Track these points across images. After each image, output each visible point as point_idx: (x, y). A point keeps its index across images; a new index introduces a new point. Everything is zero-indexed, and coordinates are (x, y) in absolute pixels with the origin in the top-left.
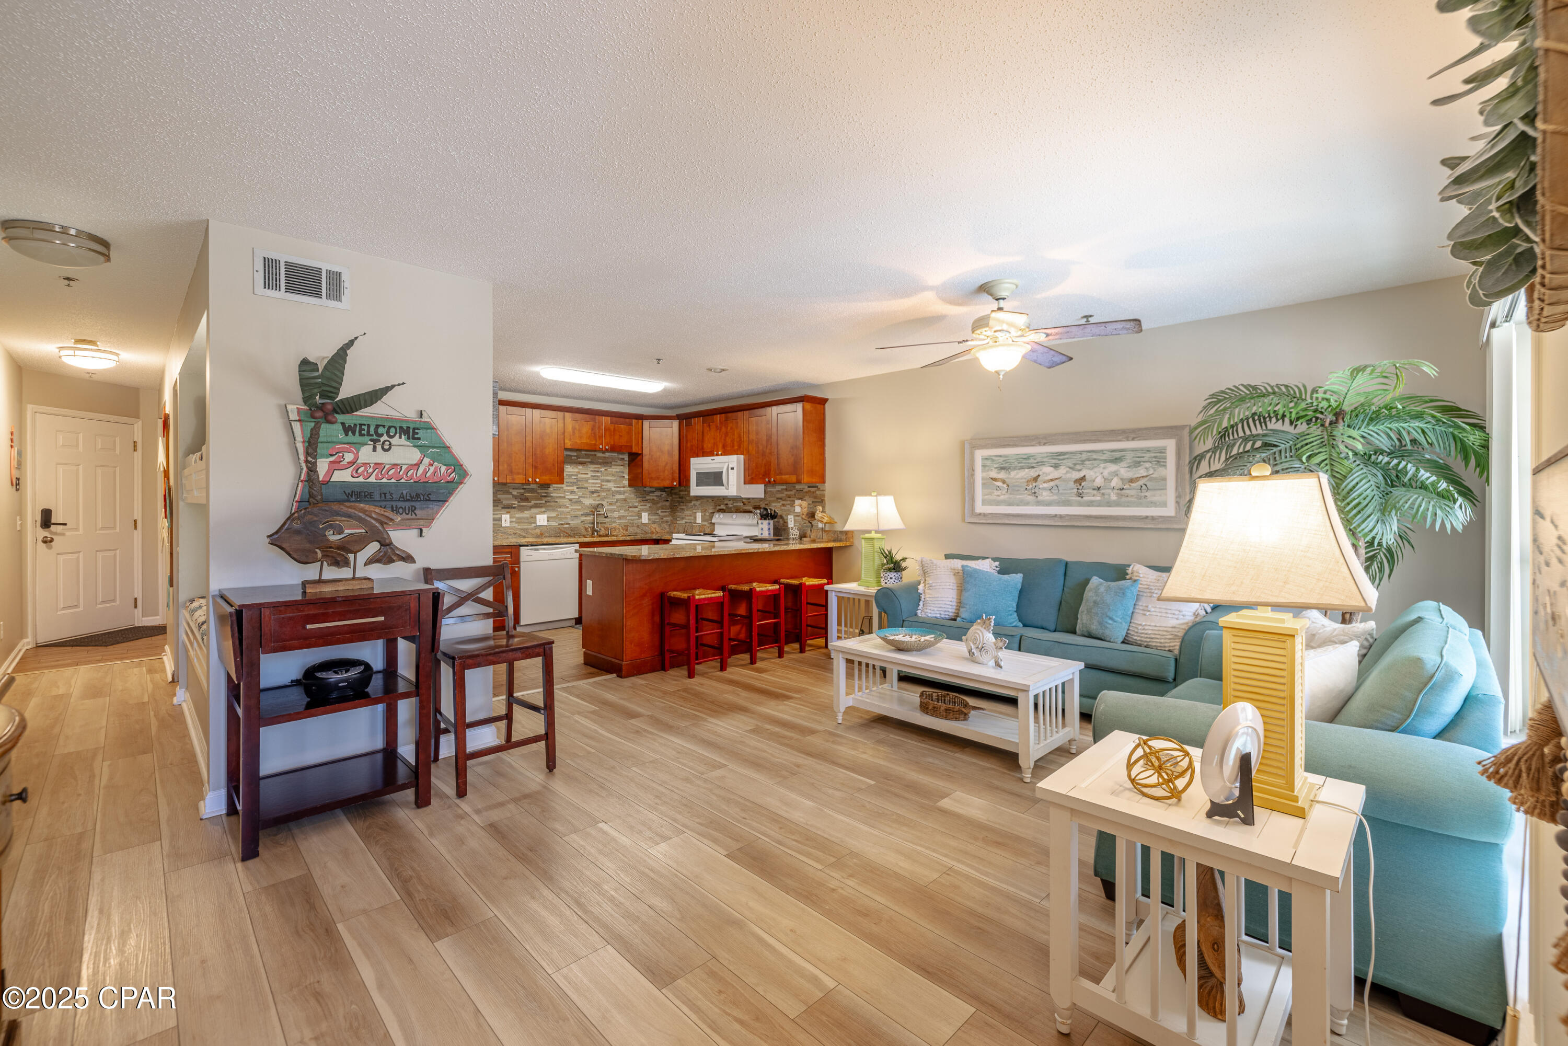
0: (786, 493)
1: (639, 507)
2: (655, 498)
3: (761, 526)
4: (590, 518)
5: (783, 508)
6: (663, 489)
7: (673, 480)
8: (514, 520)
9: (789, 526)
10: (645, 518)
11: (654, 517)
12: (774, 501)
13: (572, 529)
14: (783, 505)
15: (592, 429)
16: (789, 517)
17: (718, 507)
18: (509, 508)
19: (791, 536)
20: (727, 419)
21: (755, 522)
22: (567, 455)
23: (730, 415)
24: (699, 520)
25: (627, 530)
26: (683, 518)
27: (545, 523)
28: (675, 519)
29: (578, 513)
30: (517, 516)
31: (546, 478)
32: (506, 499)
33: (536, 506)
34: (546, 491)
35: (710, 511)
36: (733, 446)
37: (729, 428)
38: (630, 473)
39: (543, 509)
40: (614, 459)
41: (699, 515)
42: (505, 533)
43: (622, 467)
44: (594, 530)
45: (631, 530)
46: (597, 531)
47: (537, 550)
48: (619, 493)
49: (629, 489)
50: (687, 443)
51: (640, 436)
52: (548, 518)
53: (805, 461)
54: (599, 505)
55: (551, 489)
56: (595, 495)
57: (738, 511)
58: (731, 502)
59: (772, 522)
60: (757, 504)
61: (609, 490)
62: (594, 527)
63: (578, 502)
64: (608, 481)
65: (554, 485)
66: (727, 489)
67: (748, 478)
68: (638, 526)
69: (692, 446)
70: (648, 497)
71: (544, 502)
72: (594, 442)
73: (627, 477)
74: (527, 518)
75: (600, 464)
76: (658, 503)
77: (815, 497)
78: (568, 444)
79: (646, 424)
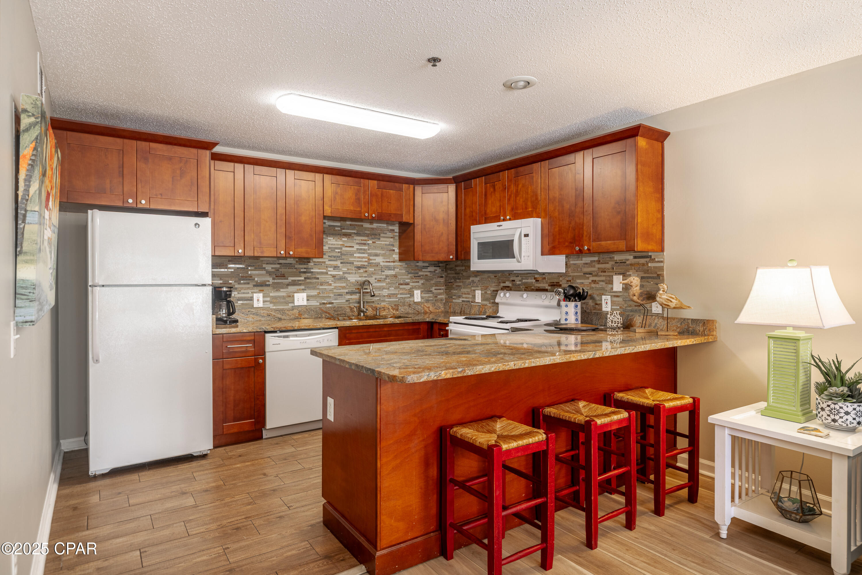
0: (598, 266)
1: (411, 284)
2: (428, 274)
3: (564, 309)
4: (356, 297)
5: (593, 285)
6: (437, 264)
7: (449, 253)
8: (268, 299)
9: (604, 309)
10: (417, 296)
11: (427, 295)
12: (579, 277)
13: (335, 309)
14: (594, 282)
15: (356, 195)
16: (604, 297)
17: (502, 285)
18: (262, 286)
19: (609, 324)
20: (517, 175)
21: (555, 303)
22: (329, 226)
23: (521, 169)
24: (478, 299)
25: (397, 310)
26: (459, 297)
27: (305, 303)
28: (450, 297)
29: (342, 291)
30: (271, 294)
31: (302, 251)
32: (258, 275)
33: (294, 283)
34: (305, 266)
35: (492, 289)
36: (526, 208)
37: (520, 186)
38: (400, 247)
39: (303, 287)
40: (383, 231)
41: (478, 294)
42: (257, 315)
43: (392, 240)
44: (360, 311)
45: (402, 310)
46: (363, 312)
47: (287, 337)
48: (389, 268)
49: (399, 264)
50: (465, 209)
51: (412, 203)
52: (307, 296)
53: (639, 221)
54: (365, 282)
55: (311, 264)
56: (362, 271)
57: (528, 288)
58: (519, 278)
59: (579, 304)
60: (555, 281)
61: (377, 265)
62: (360, 307)
63: (342, 279)
64: (377, 255)
65: (315, 260)
66: (519, 262)
67: (547, 248)
68: (410, 305)
69: (472, 212)
70: (420, 273)
71: (302, 278)
72: (358, 209)
73: (397, 250)
74: (284, 297)
75: (367, 235)
76: (432, 280)
77: (647, 271)
78: (328, 212)
79: (419, 190)
